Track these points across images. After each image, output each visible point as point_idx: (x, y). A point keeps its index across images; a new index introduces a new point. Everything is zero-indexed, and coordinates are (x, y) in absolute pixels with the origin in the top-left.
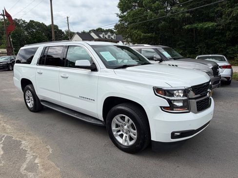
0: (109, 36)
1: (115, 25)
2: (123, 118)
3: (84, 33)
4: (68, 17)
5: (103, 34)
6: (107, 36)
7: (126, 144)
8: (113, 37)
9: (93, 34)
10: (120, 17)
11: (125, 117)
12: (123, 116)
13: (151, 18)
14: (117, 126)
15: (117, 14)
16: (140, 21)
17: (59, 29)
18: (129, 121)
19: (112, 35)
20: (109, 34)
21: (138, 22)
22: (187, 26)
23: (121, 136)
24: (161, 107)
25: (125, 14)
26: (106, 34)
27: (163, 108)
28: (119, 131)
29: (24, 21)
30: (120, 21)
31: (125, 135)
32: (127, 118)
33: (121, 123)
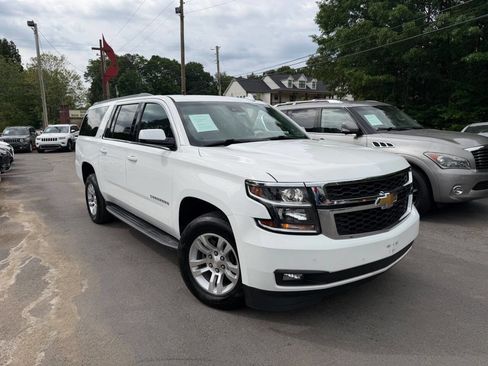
0: (302, 83)
1: (308, 58)
2: (213, 241)
3: (252, 77)
4: (217, 48)
5: (290, 78)
6: (297, 84)
7: (215, 292)
8: (310, 85)
9: (268, 81)
10: (320, 43)
11: (217, 239)
12: (213, 237)
13: (384, 42)
14: (200, 255)
15: (314, 37)
16: (362, 49)
17: (205, 70)
18: (224, 245)
19: (309, 81)
20: (302, 78)
21: (358, 52)
22: (470, 56)
23: (207, 275)
24: (256, 220)
25: (332, 34)
26: (296, 79)
27: (261, 223)
28: (204, 266)
29: (141, 58)
30: (321, 50)
31: (214, 274)
32: (221, 240)
33: (208, 249)
